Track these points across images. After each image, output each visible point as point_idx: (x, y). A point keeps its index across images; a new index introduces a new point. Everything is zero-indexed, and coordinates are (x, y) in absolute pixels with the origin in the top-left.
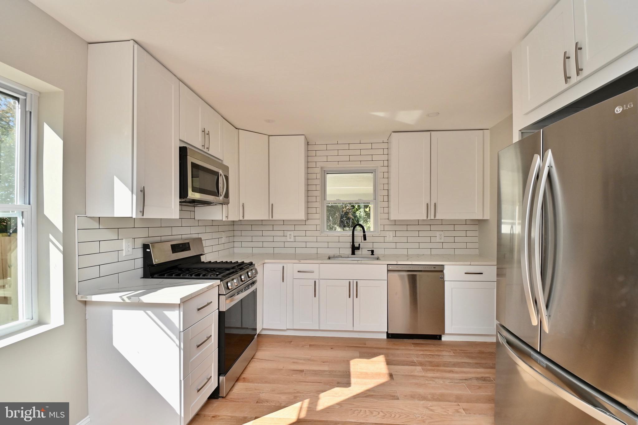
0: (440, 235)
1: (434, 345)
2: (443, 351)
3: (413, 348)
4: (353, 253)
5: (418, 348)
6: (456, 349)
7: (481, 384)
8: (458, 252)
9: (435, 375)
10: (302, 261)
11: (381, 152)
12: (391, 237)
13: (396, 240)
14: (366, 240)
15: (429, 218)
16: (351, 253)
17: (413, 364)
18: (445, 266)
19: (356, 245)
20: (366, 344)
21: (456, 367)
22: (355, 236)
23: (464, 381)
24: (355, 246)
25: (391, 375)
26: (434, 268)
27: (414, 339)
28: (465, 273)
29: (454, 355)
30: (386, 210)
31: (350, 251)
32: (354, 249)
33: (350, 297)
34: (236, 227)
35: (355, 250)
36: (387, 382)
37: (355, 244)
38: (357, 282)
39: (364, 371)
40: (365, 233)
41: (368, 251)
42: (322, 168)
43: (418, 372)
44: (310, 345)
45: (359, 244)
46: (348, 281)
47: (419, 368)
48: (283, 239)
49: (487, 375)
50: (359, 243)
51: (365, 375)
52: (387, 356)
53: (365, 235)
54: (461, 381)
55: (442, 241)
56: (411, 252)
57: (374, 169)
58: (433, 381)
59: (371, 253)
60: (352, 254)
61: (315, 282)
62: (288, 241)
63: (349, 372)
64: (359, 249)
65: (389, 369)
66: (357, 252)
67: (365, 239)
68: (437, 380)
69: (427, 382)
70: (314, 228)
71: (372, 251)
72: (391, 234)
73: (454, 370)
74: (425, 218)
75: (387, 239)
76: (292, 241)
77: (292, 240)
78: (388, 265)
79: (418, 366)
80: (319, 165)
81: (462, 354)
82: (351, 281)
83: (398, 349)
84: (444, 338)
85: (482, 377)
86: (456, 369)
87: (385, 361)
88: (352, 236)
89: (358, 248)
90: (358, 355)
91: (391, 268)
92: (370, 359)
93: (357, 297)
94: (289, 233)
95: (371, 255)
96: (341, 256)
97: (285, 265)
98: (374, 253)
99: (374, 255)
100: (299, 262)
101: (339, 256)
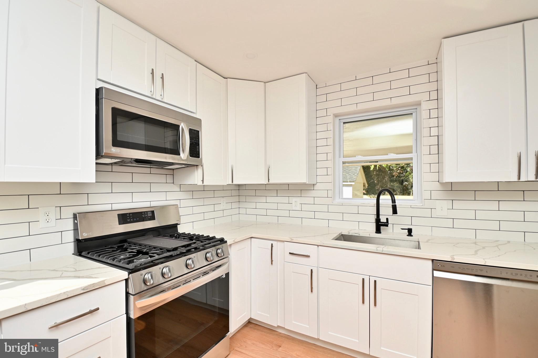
4: (378, 231)
10: (295, 240)
11: (425, 79)
12: (445, 209)
13: (454, 214)
14: (397, 213)
15: (523, 179)
16: (375, 231)
19: (383, 220)
22: (380, 205)
24: (381, 221)
31: (373, 227)
32: (380, 225)
33: (363, 302)
34: (242, 192)
35: (381, 227)
37: (381, 217)
38: (375, 281)
40: (395, 203)
41: (402, 229)
45: (387, 219)
46: (362, 276)
48: (288, 207)
50: (387, 217)
53: (396, 205)
59: (407, 233)
60: (376, 233)
61: (312, 270)
64: (387, 226)
66: (383, 230)
67: (395, 212)
70: (324, 194)
71: (410, 231)
72: (445, 205)
75: (437, 213)
76: (299, 210)
78: (433, 260)
80: (329, 112)
82: (366, 278)
88: (376, 205)
89: (386, 224)
93: (375, 305)
94: (294, 200)
95: (407, 235)
96: (359, 234)
97: (274, 243)
98: (412, 234)
99: (412, 236)
100: (290, 240)
101: (356, 233)
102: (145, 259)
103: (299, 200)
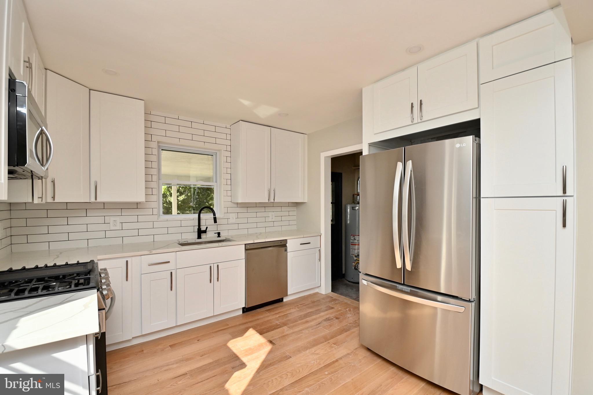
0: (272, 215)
1: (281, 306)
2: (290, 309)
3: (268, 314)
4: (199, 237)
5: (273, 313)
6: (298, 305)
7: (329, 323)
8: (284, 228)
9: (299, 328)
10: (154, 252)
11: (224, 136)
12: (234, 218)
13: (239, 221)
14: (216, 223)
15: (270, 202)
16: (197, 237)
17: (279, 326)
18: (288, 240)
19: (203, 228)
20: (228, 325)
21: (307, 318)
22: (201, 219)
23: (319, 325)
24: (202, 230)
25: (271, 342)
26: (281, 242)
27: (264, 307)
28: (301, 244)
29: (299, 309)
30: (229, 193)
31: (196, 235)
32: (200, 232)
33: (210, 282)
35: (202, 234)
36: (272, 348)
37: (201, 227)
38: (218, 265)
39: (247, 347)
40: (215, 216)
41: (215, 233)
42: (158, 142)
43: (287, 331)
44: (170, 346)
45: (207, 228)
46: (209, 265)
47: (285, 328)
48: (104, 227)
49: (327, 316)
50: (208, 226)
51: (250, 351)
52: (254, 328)
53: (216, 217)
54: (318, 326)
55: (273, 220)
56: (251, 231)
57: (215, 152)
58: (302, 333)
60: (198, 239)
61: (171, 273)
62: (111, 229)
63: (235, 354)
65: (264, 337)
66: (203, 236)
67: (215, 221)
68: (303, 331)
69: (299, 336)
71: (219, 234)
72: (234, 216)
73: (308, 321)
74: (267, 201)
75: (231, 221)
76: (119, 229)
77: (119, 227)
78: (245, 244)
79: (284, 326)
80: (154, 138)
81: (303, 307)
82: (212, 265)
83: (258, 319)
84: (285, 300)
85: (326, 318)
86: (308, 319)
87: (256, 332)
89: (205, 232)
90: (230, 336)
91: (248, 247)
92: (243, 335)
93: (218, 281)
94: (113, 219)
95: (217, 237)
96: (188, 242)
97: (129, 260)
98: (220, 236)
99: (220, 237)
100: (150, 253)
101: (185, 241)
102: (63, 286)
103: (119, 219)
